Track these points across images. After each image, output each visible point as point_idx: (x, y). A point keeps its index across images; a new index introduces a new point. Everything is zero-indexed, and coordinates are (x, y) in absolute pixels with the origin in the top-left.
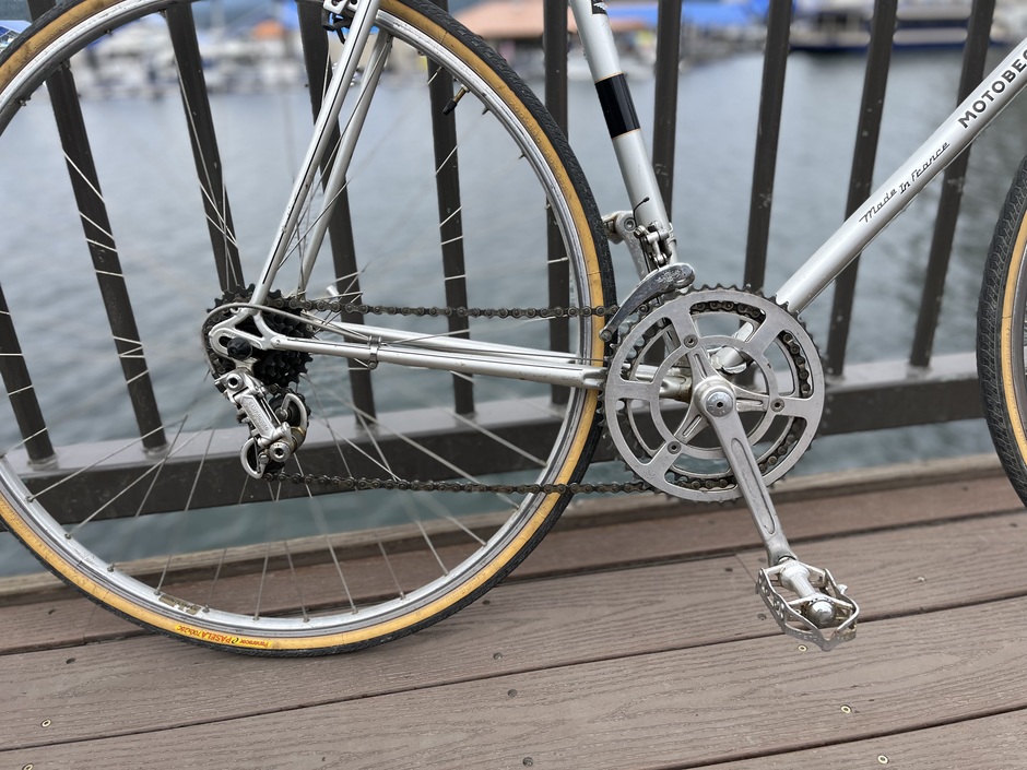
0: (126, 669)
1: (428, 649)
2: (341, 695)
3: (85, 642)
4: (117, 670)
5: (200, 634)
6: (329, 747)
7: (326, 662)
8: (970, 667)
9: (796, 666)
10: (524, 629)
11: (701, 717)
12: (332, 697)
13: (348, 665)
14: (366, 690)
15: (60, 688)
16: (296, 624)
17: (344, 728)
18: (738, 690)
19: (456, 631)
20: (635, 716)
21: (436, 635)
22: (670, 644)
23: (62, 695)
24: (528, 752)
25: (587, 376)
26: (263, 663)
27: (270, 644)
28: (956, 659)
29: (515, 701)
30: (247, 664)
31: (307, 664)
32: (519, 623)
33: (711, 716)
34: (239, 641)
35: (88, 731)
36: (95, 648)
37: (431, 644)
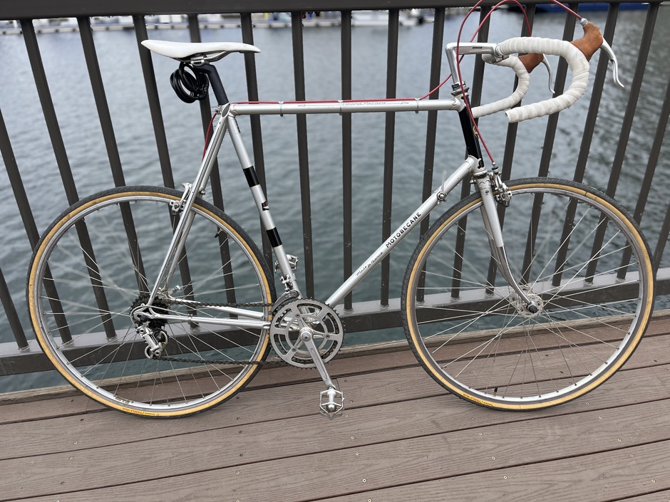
0: (103, 423)
1: (214, 416)
2: (181, 433)
3: (86, 413)
4: (100, 423)
5: (130, 410)
6: (175, 450)
7: (176, 421)
8: (401, 423)
9: (342, 422)
10: (249, 408)
11: (304, 440)
12: (178, 433)
13: (184, 422)
14: (190, 431)
15: (79, 430)
16: (165, 407)
17: (181, 444)
18: (319, 431)
19: (225, 409)
20: (281, 440)
21: (217, 410)
22: (301, 414)
23: (80, 433)
24: (242, 452)
25: (265, 326)
26: (154, 421)
27: (156, 414)
28: (398, 420)
29: (241, 435)
30: (147, 421)
31: (169, 421)
32: (248, 406)
33: (306, 440)
34: (144, 413)
35: (91, 445)
36: (91, 415)
37: (215, 414)
